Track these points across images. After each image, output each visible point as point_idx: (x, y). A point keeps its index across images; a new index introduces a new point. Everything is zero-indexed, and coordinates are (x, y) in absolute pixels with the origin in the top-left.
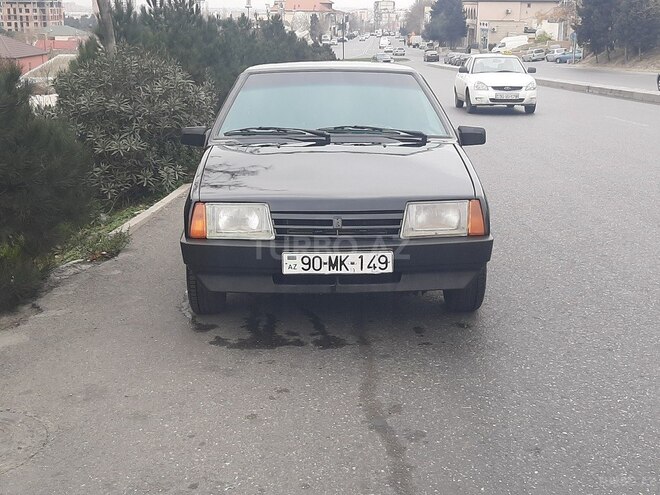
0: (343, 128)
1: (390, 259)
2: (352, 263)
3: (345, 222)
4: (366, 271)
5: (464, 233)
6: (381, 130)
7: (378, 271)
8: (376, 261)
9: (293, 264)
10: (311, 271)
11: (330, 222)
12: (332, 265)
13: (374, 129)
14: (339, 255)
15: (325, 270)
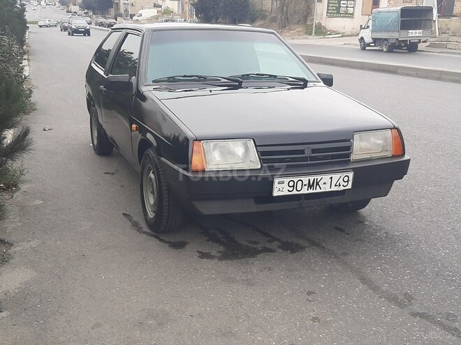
0: (248, 75)
1: (351, 179)
2: (325, 183)
3: (314, 151)
4: (334, 189)
5: (389, 154)
6: (275, 77)
7: (342, 188)
9: (281, 188)
10: (295, 192)
11: (302, 152)
12: (310, 186)
13: (271, 76)
14: (316, 178)
15: (305, 191)
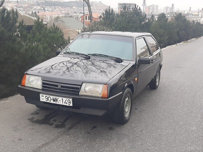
7: (68, 105)
8: (67, 101)
10: (48, 101)
15: (52, 102)
